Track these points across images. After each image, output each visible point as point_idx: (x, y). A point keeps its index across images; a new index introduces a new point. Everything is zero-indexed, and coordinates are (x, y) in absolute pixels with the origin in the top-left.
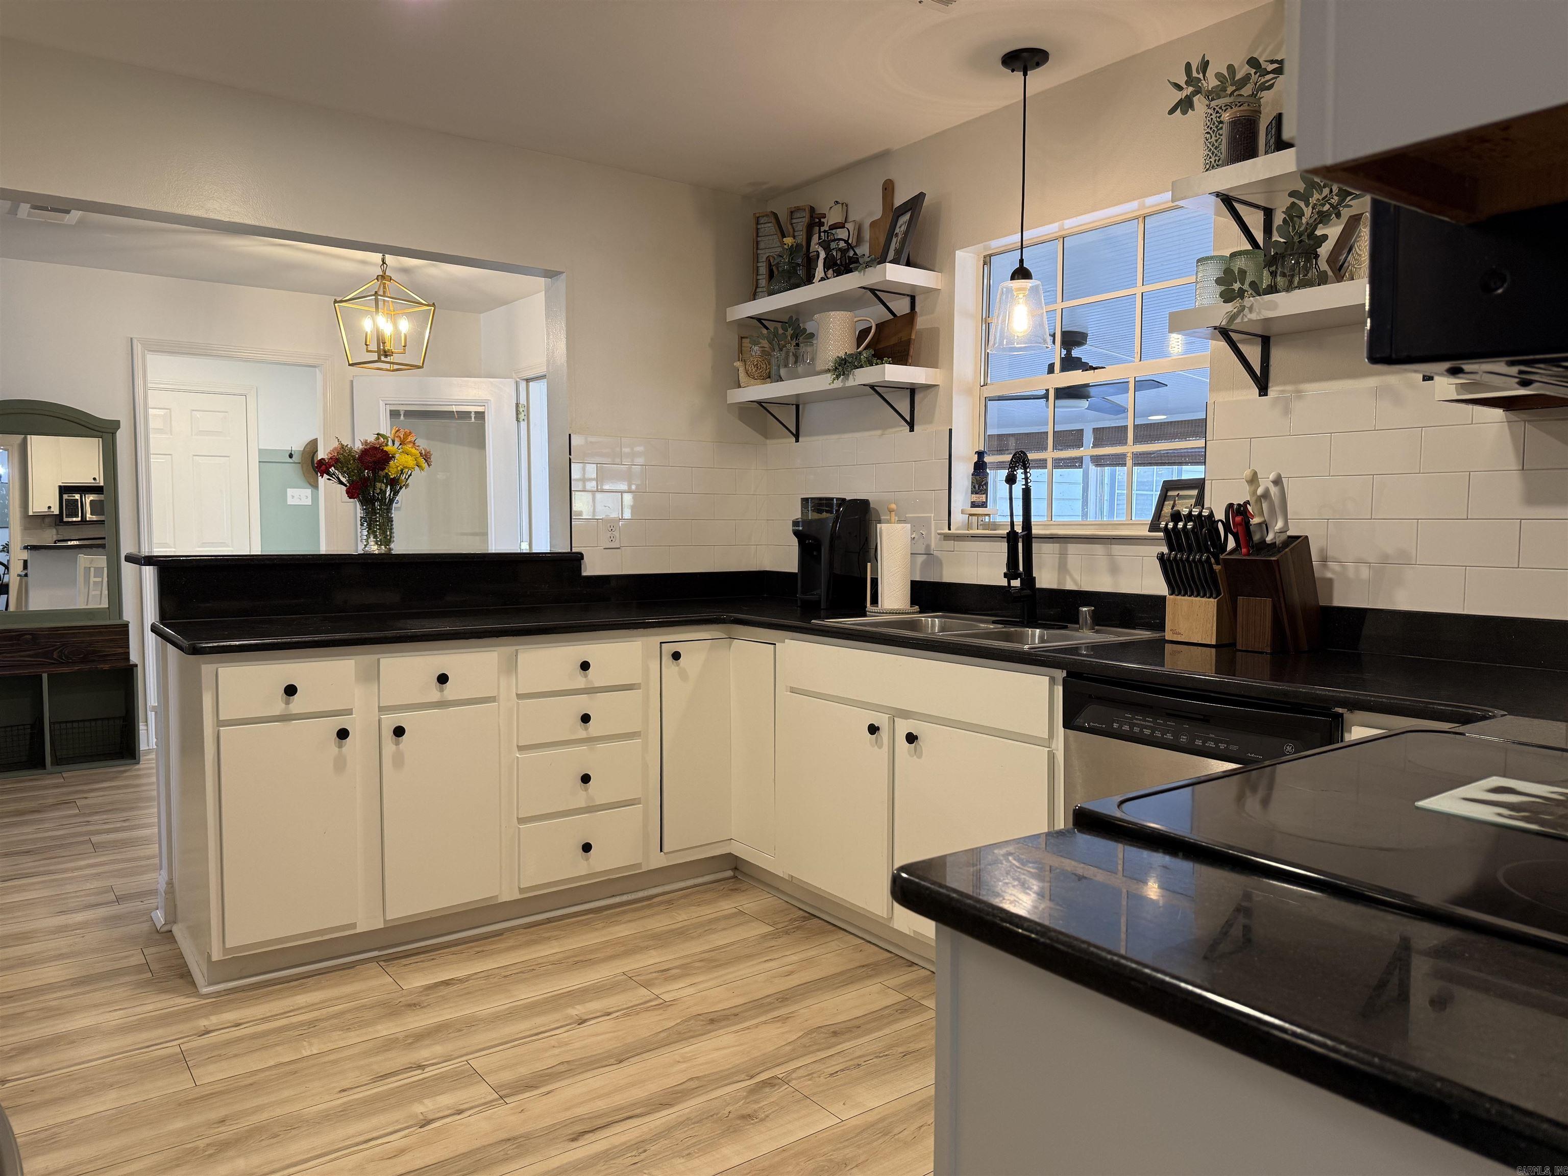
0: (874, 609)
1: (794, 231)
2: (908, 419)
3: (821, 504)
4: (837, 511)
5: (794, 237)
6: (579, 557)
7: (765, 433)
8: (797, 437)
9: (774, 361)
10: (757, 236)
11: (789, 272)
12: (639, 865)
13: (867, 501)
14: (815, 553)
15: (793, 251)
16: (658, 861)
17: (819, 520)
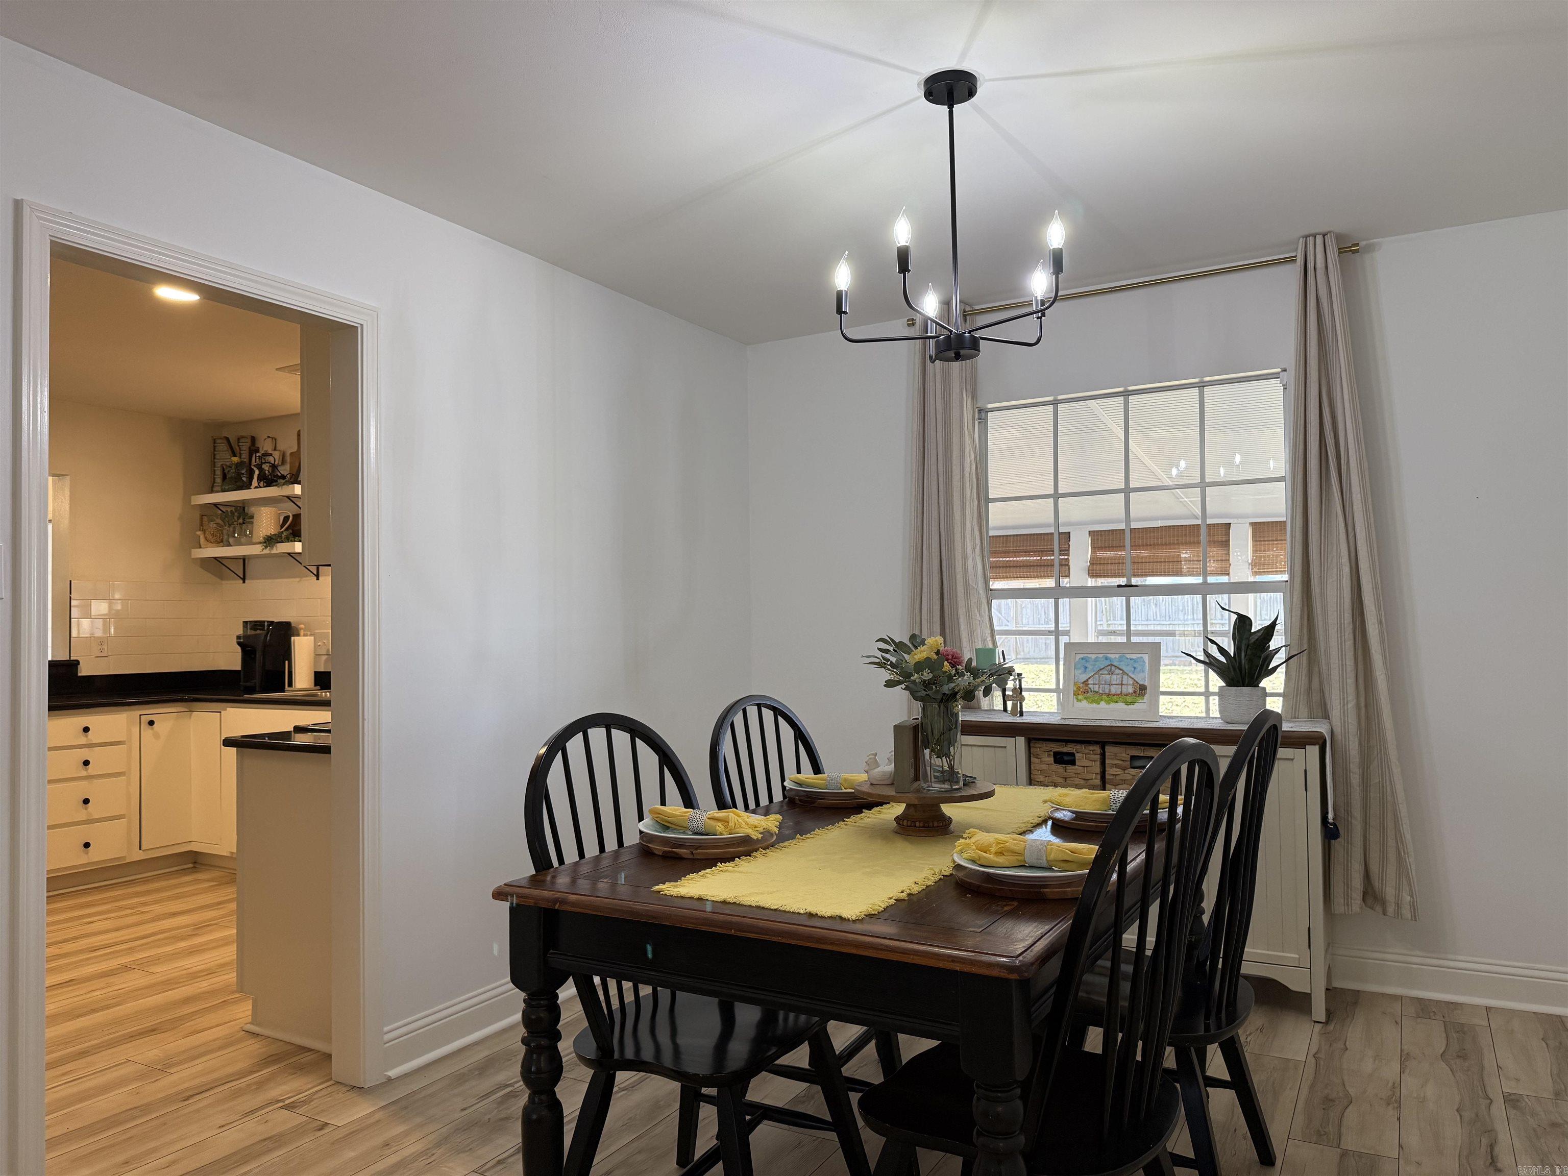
0: (290, 689)
1: (240, 450)
2: (316, 573)
3: (257, 625)
4: (268, 628)
5: (240, 457)
6: (77, 663)
7: (221, 577)
8: (244, 580)
9: (225, 532)
10: (215, 451)
11: (236, 478)
12: (124, 858)
13: (290, 622)
14: (253, 656)
15: (239, 465)
16: (138, 856)
17: (256, 635)
